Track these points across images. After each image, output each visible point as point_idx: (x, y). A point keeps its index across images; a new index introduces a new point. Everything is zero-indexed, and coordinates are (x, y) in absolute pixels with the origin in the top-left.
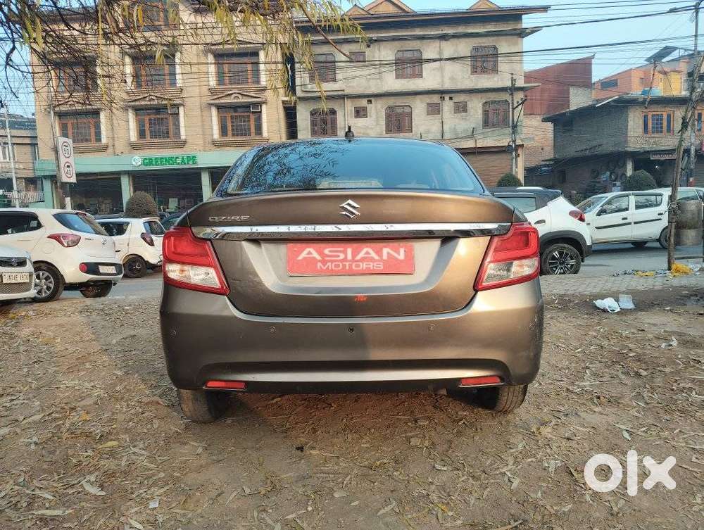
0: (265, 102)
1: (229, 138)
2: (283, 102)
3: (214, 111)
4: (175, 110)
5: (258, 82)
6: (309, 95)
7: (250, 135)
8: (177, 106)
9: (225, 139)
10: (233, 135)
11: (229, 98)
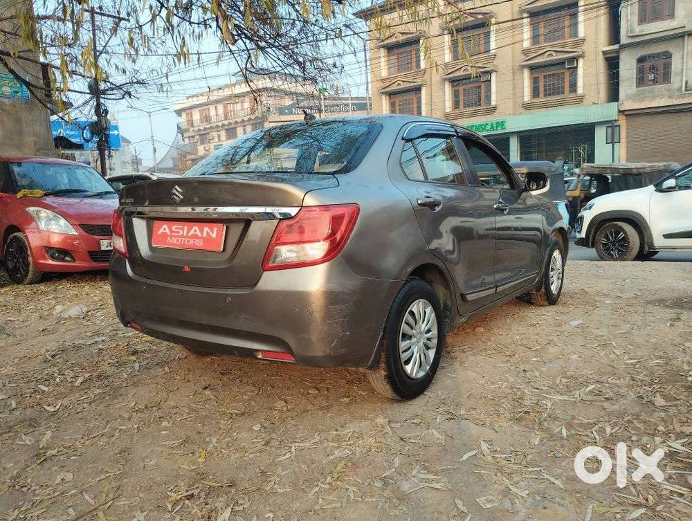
0: (582, 56)
1: (542, 99)
2: (604, 53)
3: (526, 73)
4: (487, 77)
5: (576, 35)
6: (636, 40)
7: (563, 93)
8: (489, 73)
9: (537, 100)
10: (545, 95)
11: (542, 57)
